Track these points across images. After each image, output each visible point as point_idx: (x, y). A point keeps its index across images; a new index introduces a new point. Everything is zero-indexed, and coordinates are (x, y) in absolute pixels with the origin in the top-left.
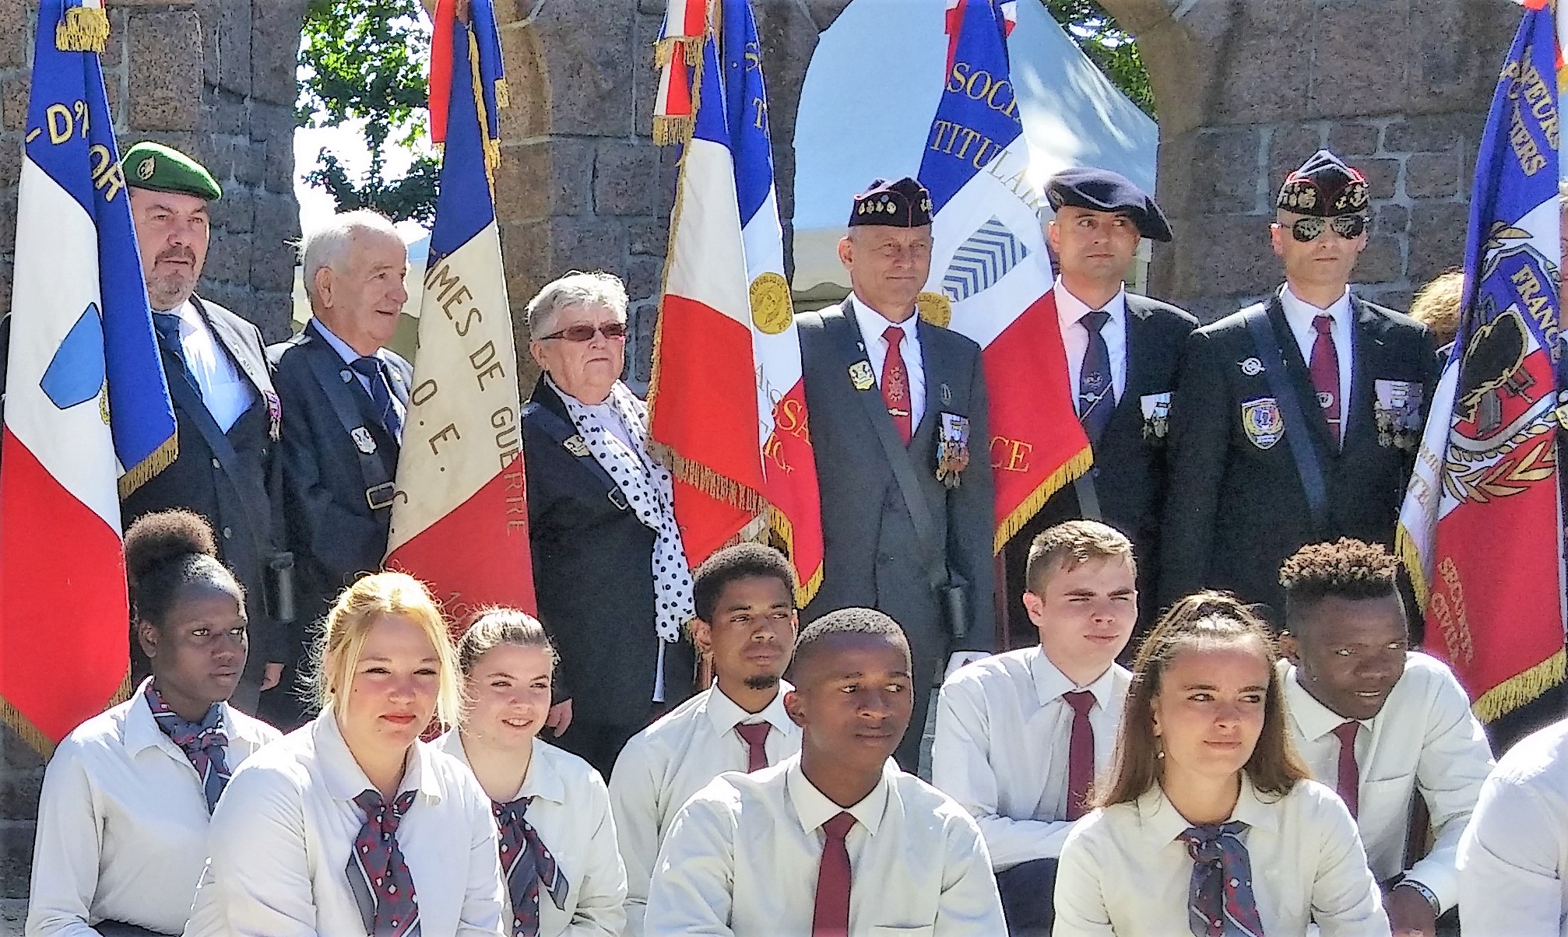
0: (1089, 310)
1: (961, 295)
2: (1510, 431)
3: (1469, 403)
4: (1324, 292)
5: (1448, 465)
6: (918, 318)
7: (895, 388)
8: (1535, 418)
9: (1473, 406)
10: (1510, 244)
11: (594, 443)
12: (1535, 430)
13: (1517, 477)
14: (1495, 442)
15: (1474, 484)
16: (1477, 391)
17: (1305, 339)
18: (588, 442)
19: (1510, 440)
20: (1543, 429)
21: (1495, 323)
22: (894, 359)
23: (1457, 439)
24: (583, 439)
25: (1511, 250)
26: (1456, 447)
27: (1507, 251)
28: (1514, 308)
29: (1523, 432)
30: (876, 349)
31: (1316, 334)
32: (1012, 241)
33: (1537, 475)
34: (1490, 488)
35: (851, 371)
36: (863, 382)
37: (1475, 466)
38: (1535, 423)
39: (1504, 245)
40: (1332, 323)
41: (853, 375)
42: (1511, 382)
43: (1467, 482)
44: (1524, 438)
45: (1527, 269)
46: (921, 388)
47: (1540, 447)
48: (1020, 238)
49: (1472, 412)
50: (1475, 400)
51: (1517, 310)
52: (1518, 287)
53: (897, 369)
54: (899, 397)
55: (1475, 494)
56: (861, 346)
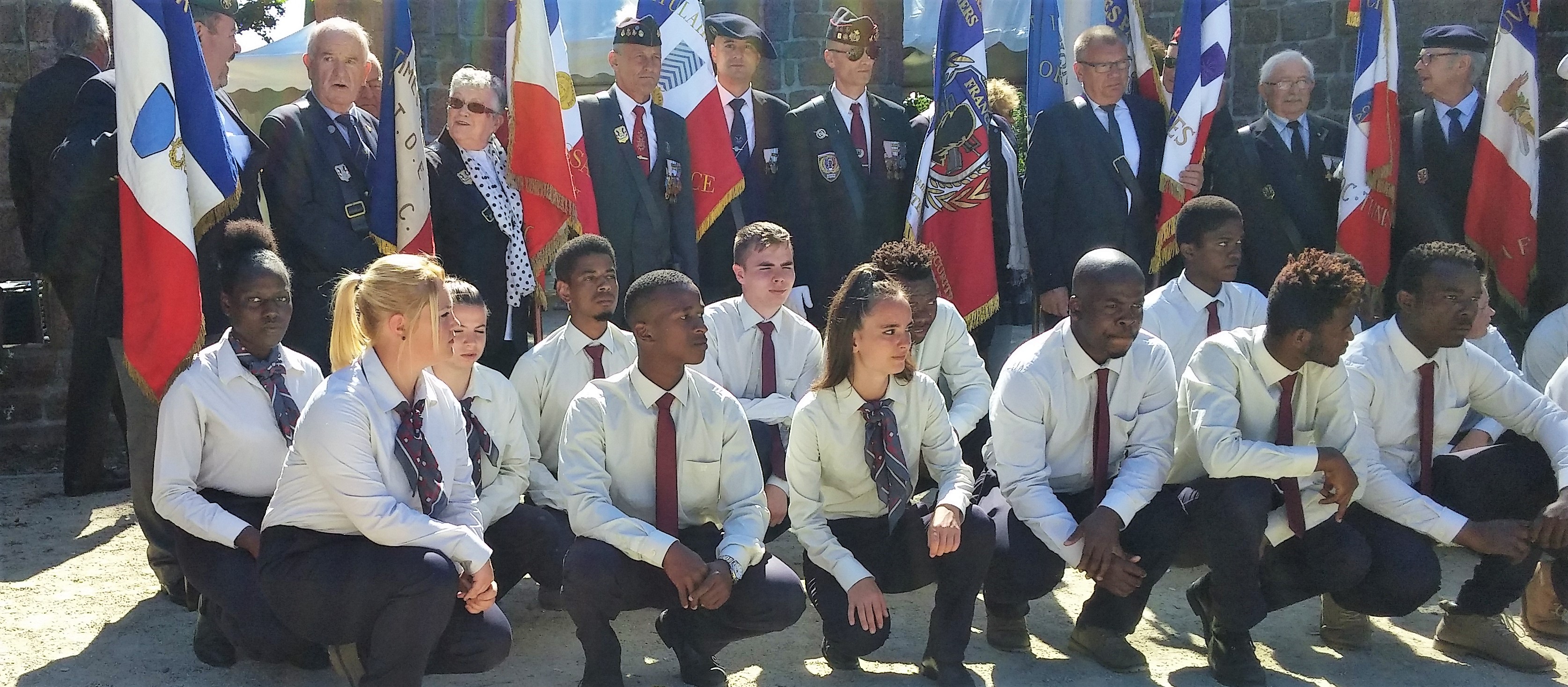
0: (734, 98)
1: (668, 87)
2: (968, 171)
3: (941, 155)
4: (855, 90)
5: (929, 190)
6: (652, 102)
7: (640, 145)
8: (982, 165)
9: (943, 156)
10: (962, 65)
11: (476, 177)
12: (981, 172)
13: (973, 197)
14: (959, 177)
15: (947, 201)
16: (945, 148)
17: (847, 117)
18: (472, 176)
19: (969, 176)
20: (985, 171)
21: (955, 110)
22: (639, 125)
23: (934, 174)
24: (470, 173)
25: (962, 69)
26: (935, 180)
27: (958, 69)
28: (966, 101)
29: (976, 172)
30: (630, 120)
31: (852, 114)
32: (694, 55)
33: (983, 197)
34: (957, 203)
35: (615, 131)
36: (623, 139)
37: (947, 191)
38: (982, 167)
39: (958, 65)
40: (860, 107)
41: (617, 134)
42: (967, 144)
43: (942, 200)
44: (976, 176)
45: (972, 80)
46: (654, 144)
47: (985, 181)
48: (699, 54)
49: (943, 160)
50: (946, 153)
51: (969, 103)
52: (969, 90)
53: (641, 131)
54: (643, 149)
55: (947, 206)
56: (621, 117)
